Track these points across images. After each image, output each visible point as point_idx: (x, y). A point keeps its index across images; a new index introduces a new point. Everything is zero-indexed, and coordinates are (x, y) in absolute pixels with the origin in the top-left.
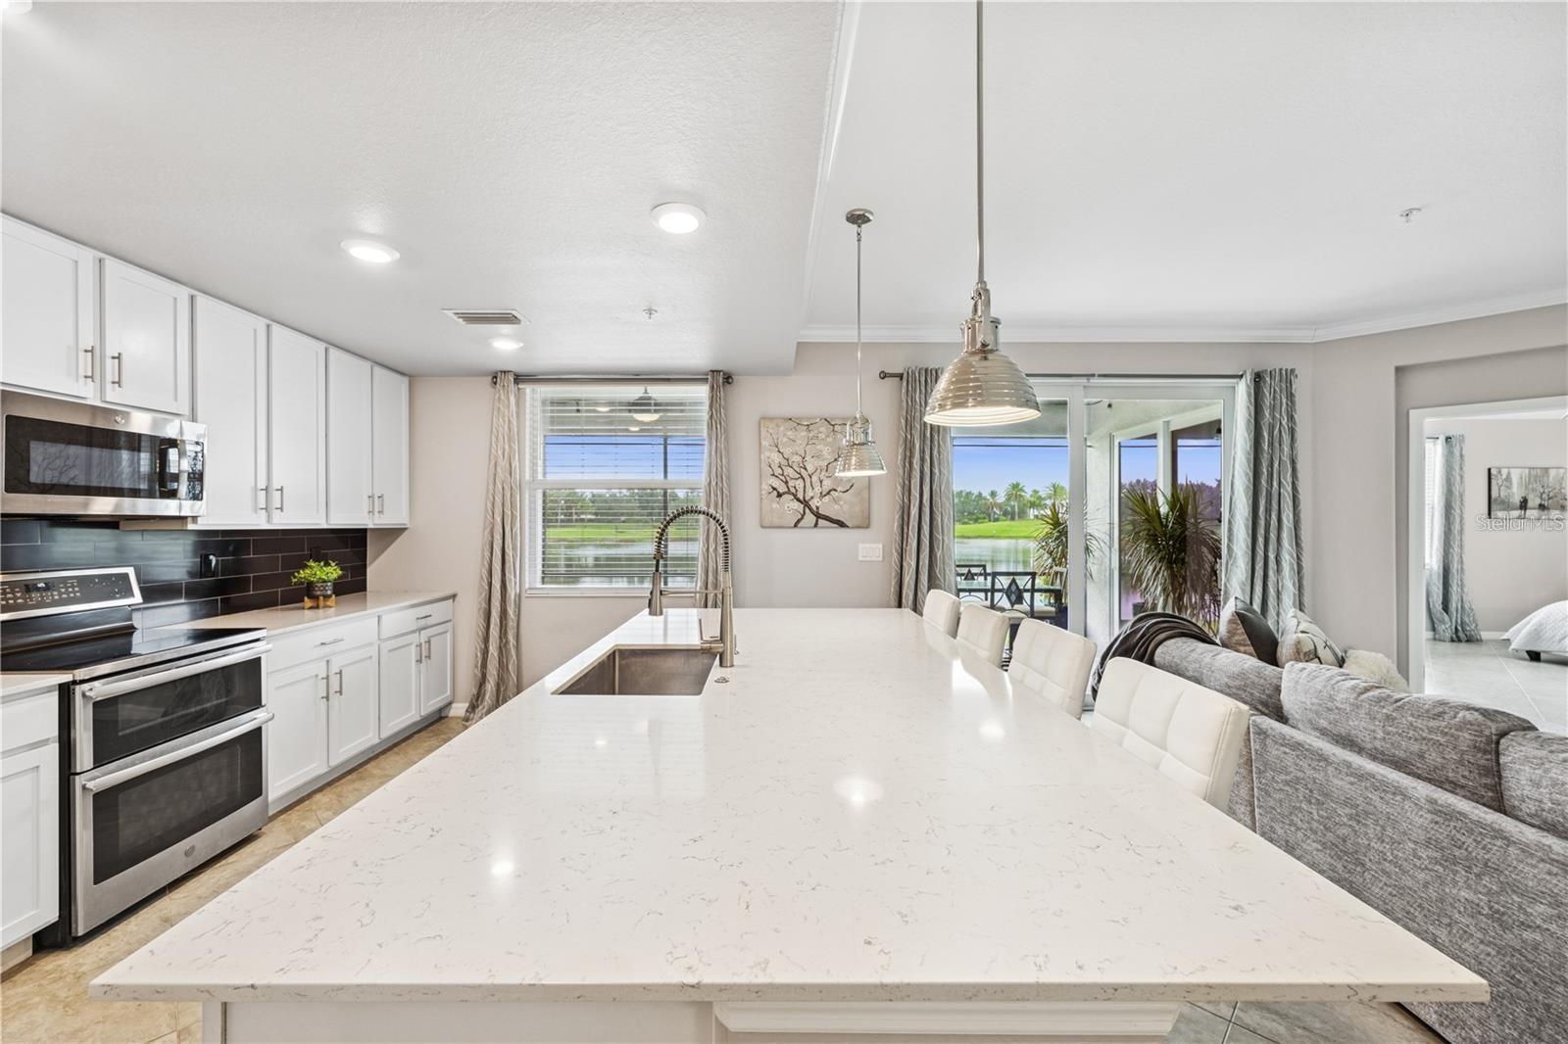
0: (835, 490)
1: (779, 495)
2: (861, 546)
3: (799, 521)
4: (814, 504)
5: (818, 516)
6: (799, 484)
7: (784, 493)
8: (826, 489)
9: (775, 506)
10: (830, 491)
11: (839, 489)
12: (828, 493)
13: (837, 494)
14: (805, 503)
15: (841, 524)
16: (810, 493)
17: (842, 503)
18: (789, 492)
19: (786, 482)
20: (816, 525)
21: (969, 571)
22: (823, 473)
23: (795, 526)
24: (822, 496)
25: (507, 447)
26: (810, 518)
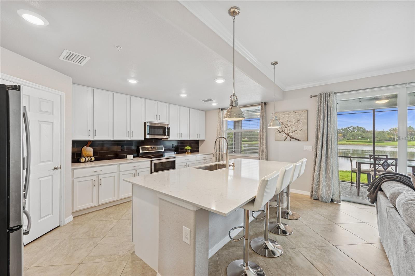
0: (296, 130)
1: (280, 132)
2: (305, 146)
3: (285, 139)
4: (290, 134)
5: (291, 138)
6: (286, 129)
7: (281, 132)
8: (293, 130)
9: (279, 135)
10: (295, 131)
11: (297, 130)
12: (294, 131)
13: (297, 132)
14: (287, 134)
15: (298, 140)
16: (289, 132)
17: (298, 134)
18: (283, 131)
19: (282, 129)
20: (291, 140)
21: (378, 157)
22: (293, 126)
23: (285, 140)
24: (292, 132)
25: (220, 124)
26: (289, 138)
